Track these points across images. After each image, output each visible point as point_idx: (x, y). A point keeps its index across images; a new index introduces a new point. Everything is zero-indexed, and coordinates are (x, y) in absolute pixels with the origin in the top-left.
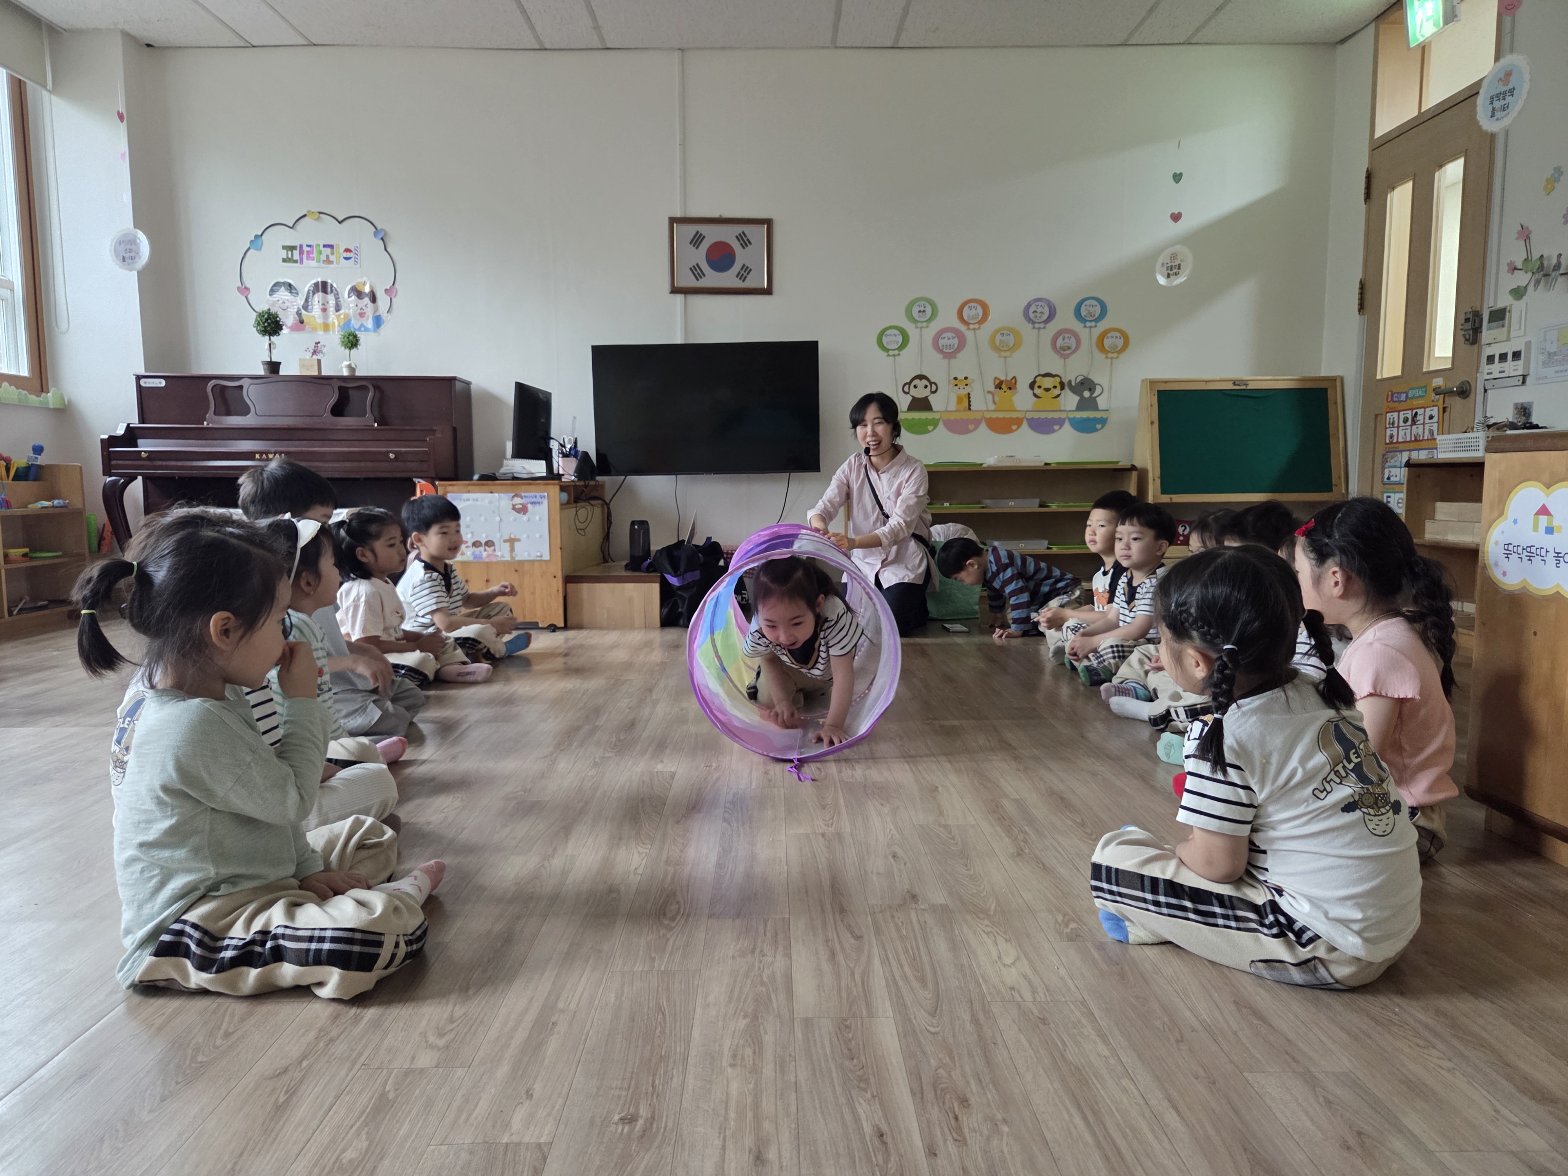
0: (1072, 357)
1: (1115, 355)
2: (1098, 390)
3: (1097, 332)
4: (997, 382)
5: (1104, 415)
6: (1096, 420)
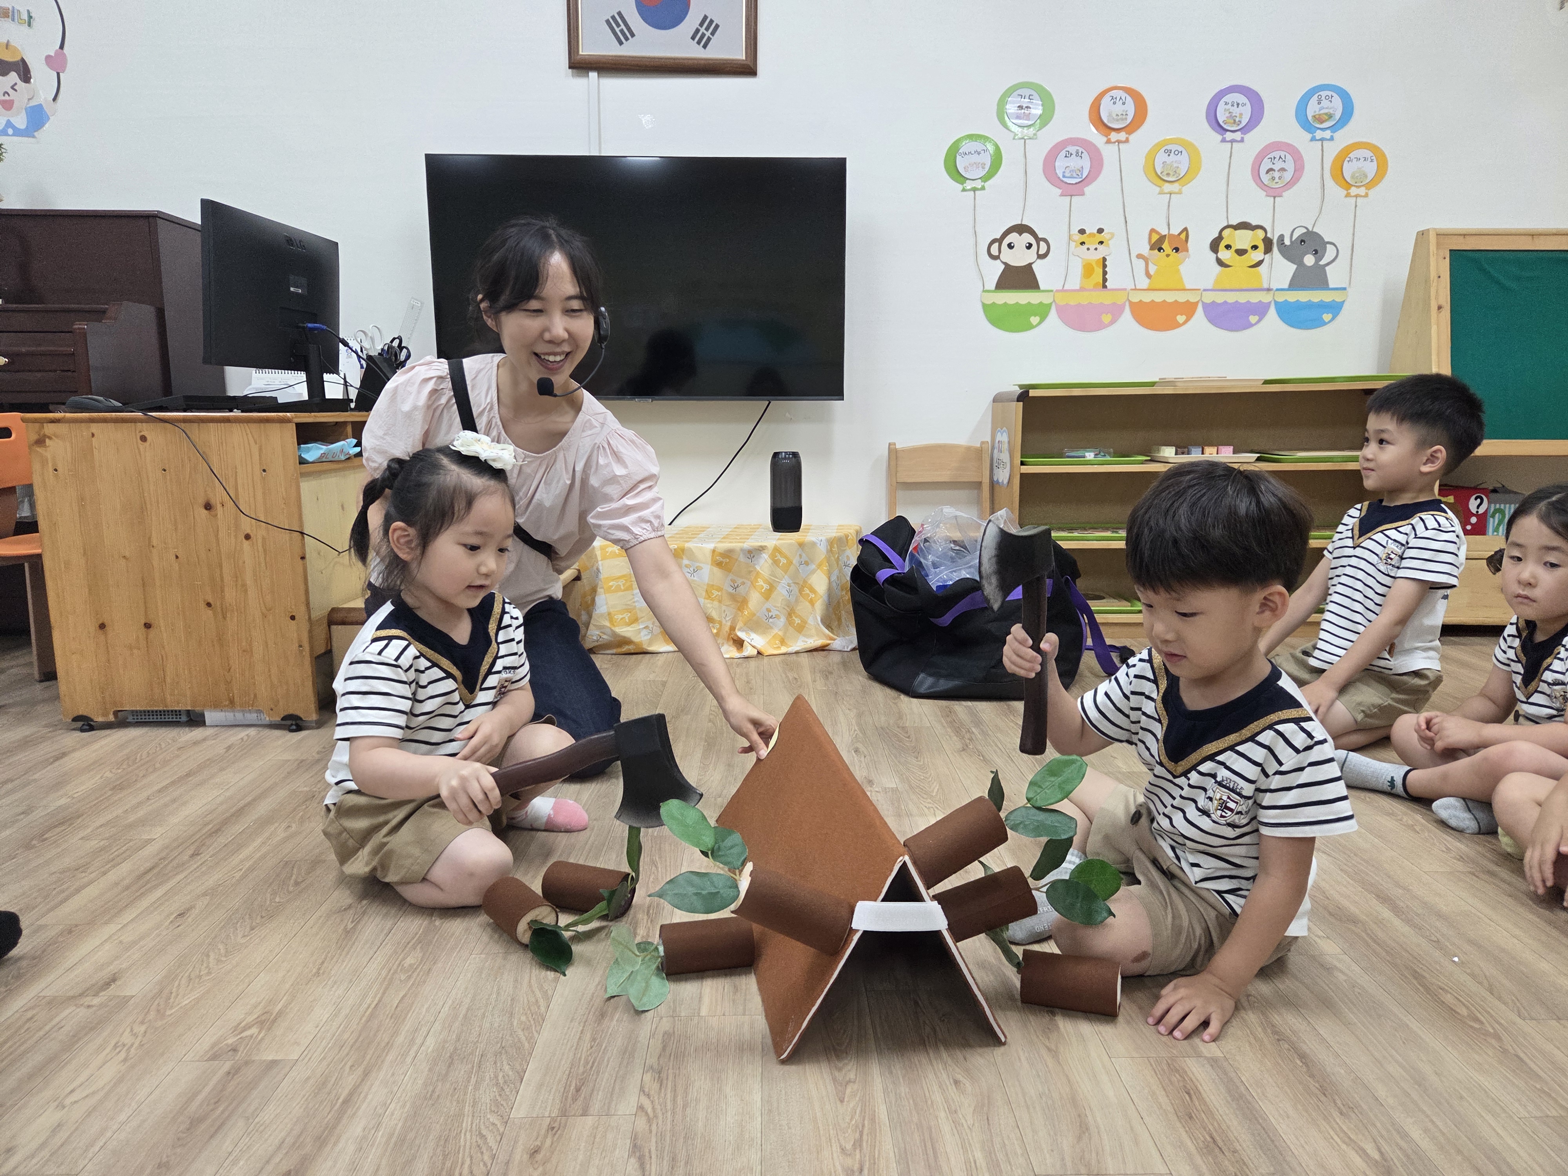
0: (1287, 193)
1: (1362, 190)
2: (1330, 252)
3: (1332, 150)
4: (1155, 237)
5: (1337, 297)
6: (1324, 307)
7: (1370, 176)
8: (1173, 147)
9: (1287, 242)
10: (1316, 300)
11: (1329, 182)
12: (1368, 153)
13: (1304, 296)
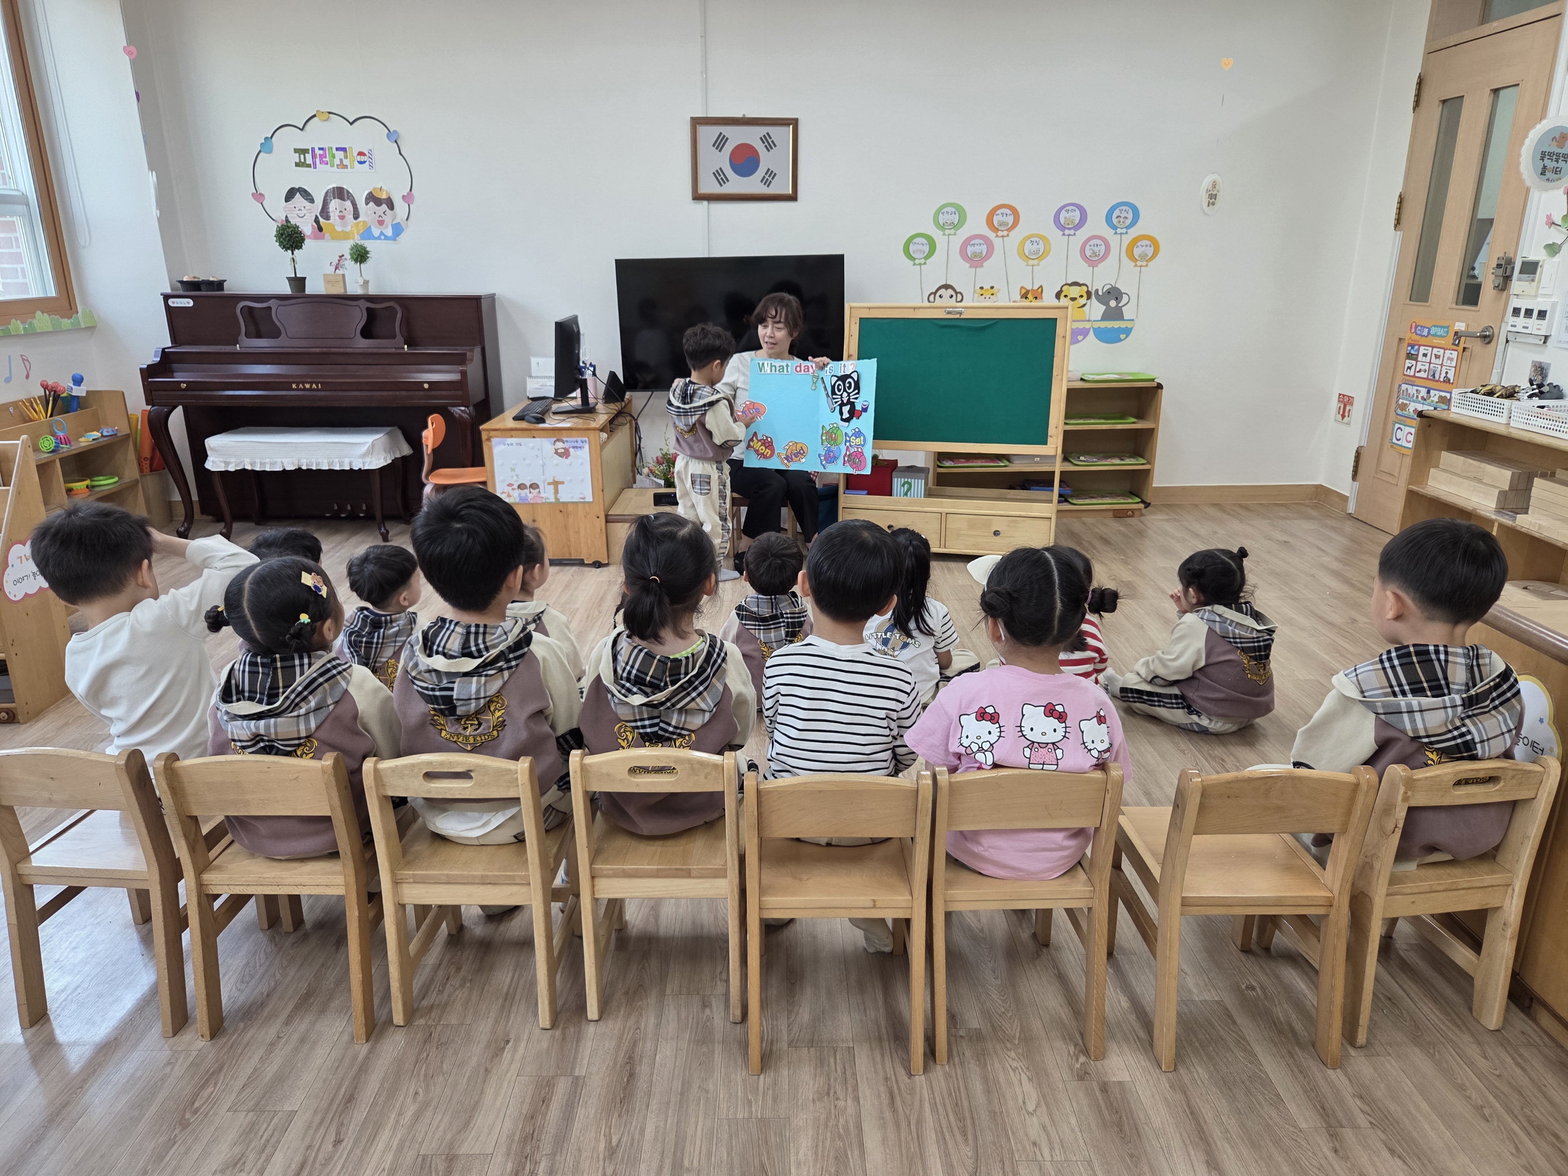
0: (1101, 265)
1: (1144, 263)
2: (1125, 299)
3: (1127, 239)
4: (1023, 291)
5: (1129, 325)
6: (1121, 330)
7: (1150, 255)
8: (1034, 239)
9: (1100, 293)
10: (1116, 327)
11: (1124, 258)
12: (1148, 243)
13: (1109, 324)
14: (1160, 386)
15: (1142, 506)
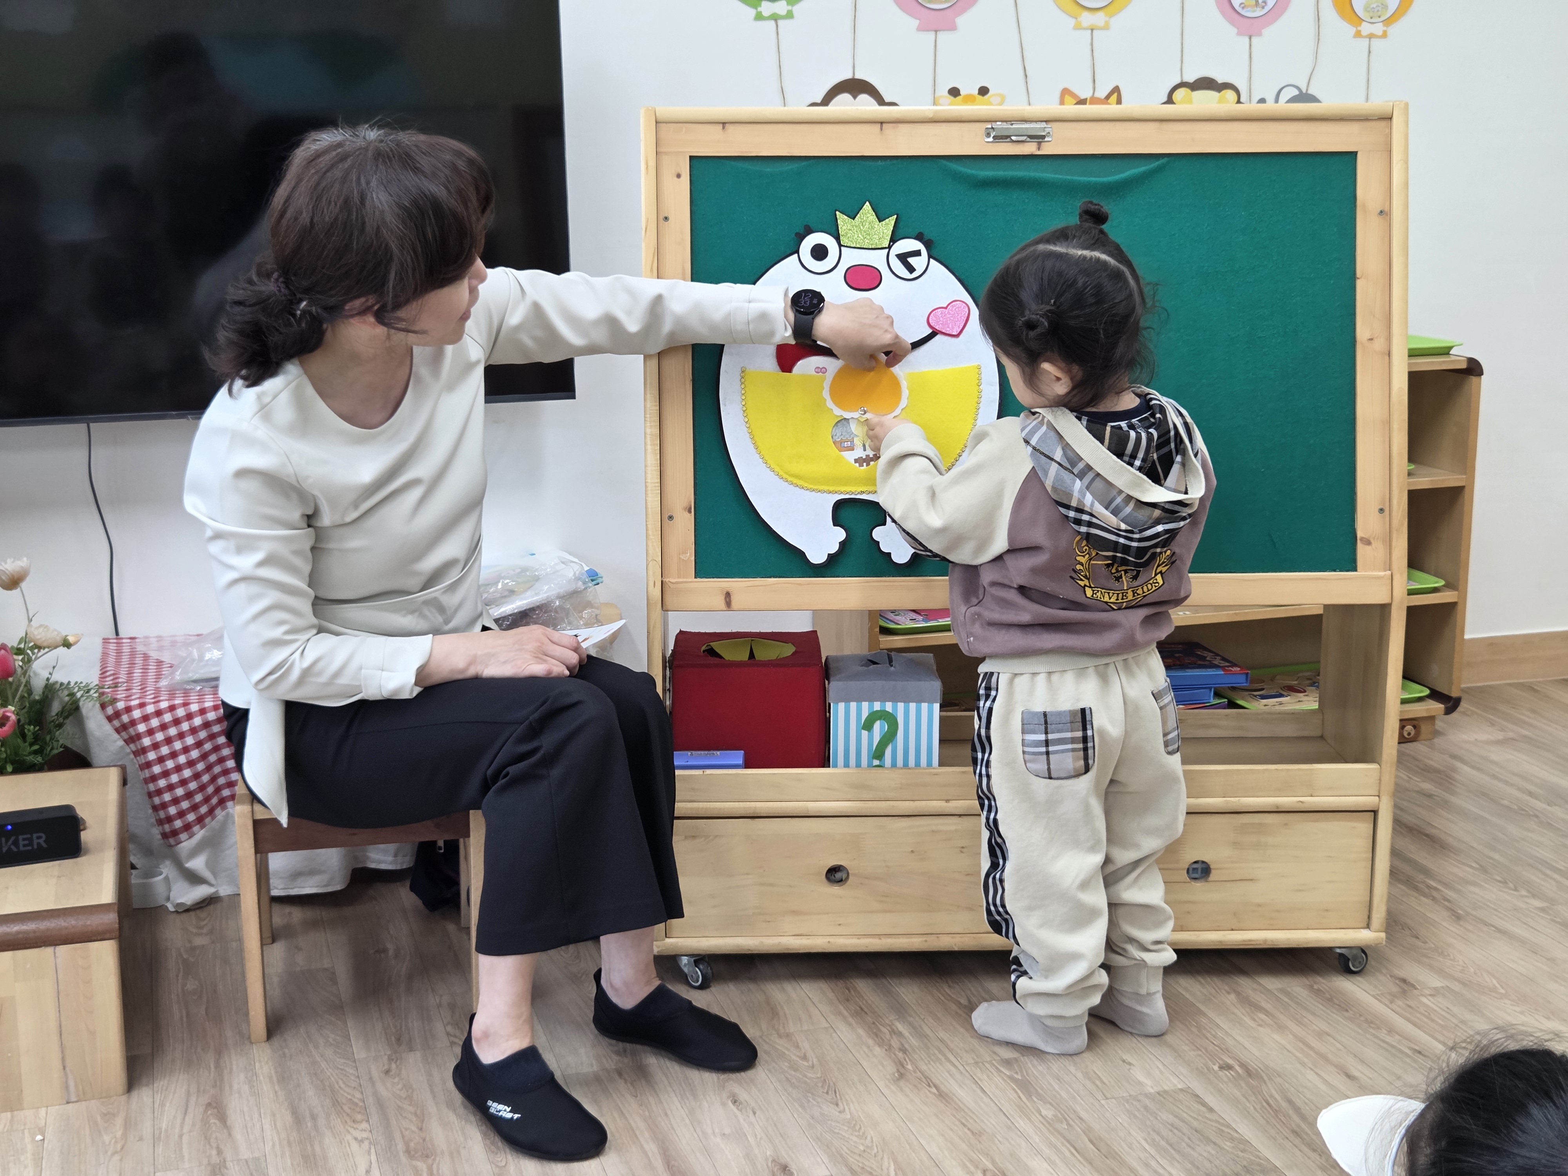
0: (1269, 32)
1: (1378, 29)
4: (1070, 103)
7: (1392, 7)
14: (1474, 368)
15: (1436, 707)
